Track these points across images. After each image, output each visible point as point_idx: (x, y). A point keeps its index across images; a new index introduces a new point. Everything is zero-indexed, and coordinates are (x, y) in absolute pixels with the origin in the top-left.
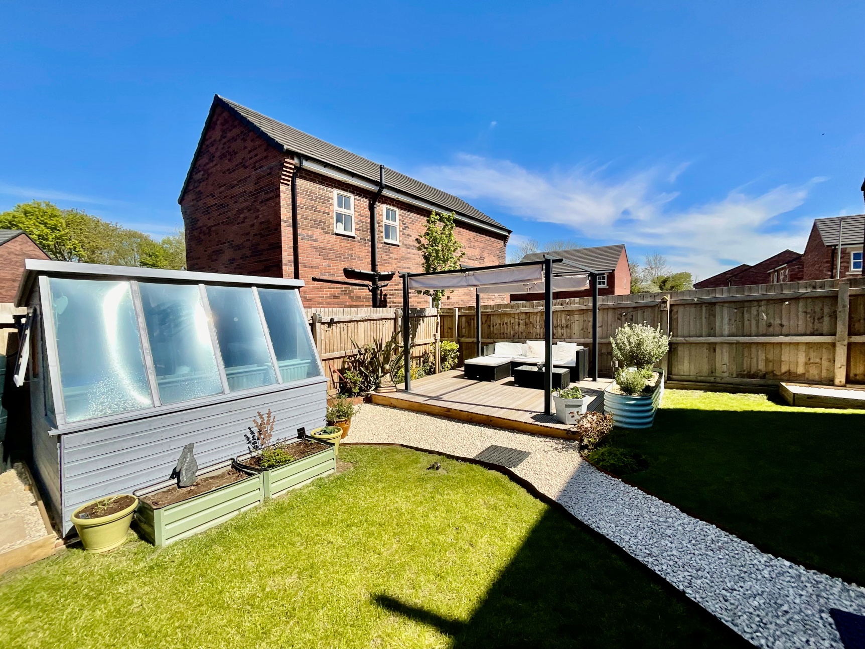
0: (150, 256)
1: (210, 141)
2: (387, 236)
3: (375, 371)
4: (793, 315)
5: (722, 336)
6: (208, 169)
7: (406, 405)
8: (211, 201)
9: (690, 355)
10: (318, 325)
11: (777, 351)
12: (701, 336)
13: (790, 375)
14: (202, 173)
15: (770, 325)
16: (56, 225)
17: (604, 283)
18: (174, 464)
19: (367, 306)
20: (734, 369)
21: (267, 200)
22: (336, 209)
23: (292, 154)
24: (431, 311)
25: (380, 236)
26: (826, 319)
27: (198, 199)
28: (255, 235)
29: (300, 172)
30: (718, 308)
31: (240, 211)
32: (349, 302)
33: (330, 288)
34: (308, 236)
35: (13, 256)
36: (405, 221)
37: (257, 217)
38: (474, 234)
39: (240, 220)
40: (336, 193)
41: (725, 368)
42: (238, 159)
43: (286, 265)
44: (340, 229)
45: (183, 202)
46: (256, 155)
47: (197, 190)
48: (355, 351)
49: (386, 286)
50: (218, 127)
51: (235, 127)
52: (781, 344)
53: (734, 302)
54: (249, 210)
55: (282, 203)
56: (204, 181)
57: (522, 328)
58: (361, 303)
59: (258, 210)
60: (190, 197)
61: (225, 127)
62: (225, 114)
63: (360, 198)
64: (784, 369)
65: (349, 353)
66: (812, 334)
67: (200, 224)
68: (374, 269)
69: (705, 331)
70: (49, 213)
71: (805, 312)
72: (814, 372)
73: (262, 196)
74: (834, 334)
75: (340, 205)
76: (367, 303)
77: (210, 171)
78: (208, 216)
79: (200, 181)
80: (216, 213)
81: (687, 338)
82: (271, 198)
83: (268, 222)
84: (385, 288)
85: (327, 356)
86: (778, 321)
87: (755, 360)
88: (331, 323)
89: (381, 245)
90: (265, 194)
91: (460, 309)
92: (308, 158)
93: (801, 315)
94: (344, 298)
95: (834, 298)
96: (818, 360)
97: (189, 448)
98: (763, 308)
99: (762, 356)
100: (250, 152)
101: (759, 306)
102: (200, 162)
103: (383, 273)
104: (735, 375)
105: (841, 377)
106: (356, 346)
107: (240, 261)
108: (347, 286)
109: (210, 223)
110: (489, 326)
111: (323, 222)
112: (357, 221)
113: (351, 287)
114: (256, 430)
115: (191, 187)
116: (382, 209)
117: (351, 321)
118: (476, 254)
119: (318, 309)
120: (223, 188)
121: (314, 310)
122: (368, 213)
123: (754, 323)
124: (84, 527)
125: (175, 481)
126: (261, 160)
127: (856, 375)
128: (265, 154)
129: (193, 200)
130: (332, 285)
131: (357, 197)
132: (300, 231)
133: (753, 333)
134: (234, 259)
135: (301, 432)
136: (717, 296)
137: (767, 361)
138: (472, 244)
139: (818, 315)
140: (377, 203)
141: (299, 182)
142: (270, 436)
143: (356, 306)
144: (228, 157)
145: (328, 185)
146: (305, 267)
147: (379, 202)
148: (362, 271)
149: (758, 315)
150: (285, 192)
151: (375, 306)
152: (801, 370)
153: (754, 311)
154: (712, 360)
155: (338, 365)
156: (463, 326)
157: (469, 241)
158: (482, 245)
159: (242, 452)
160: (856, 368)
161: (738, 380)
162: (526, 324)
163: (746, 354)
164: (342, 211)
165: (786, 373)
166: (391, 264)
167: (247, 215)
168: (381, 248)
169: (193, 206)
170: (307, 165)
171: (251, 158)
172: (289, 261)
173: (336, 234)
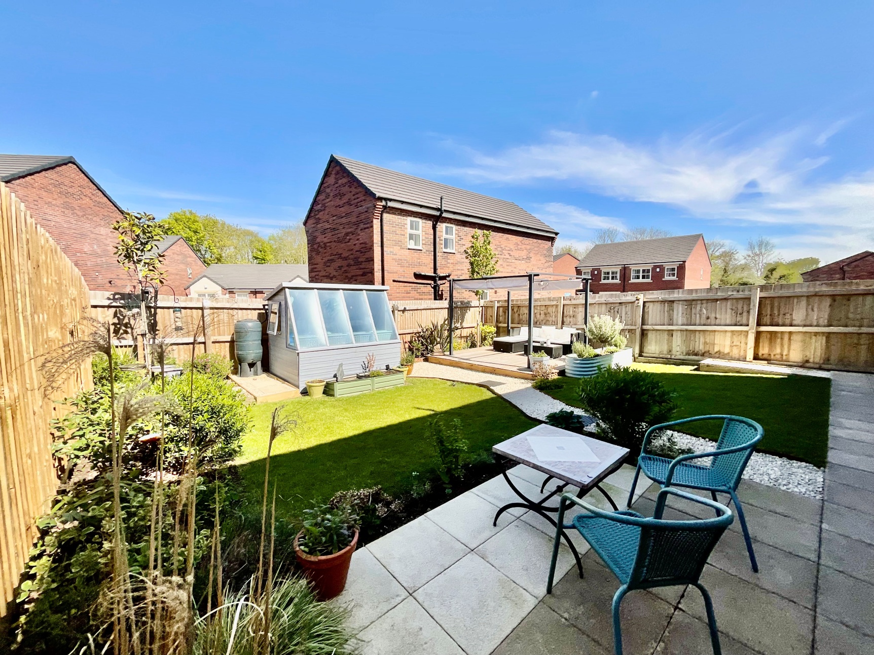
0: (261, 251)
1: (327, 184)
2: (446, 247)
3: (432, 343)
4: (723, 310)
5: (677, 325)
6: (326, 203)
7: (448, 362)
8: (327, 226)
9: (656, 338)
10: (396, 312)
11: (712, 337)
12: (664, 325)
13: (720, 354)
14: (320, 205)
15: (708, 318)
16: (197, 229)
17: (673, 275)
18: (336, 372)
19: (429, 299)
20: (684, 349)
21: (365, 229)
22: (409, 231)
23: (381, 199)
24: (475, 303)
25: (440, 248)
26: (745, 314)
27: (317, 223)
28: (356, 251)
29: (386, 209)
30: (675, 305)
31: (347, 234)
32: (417, 296)
33: (404, 286)
34: (391, 252)
35: (176, 256)
36: (460, 234)
37: (358, 240)
38: (520, 238)
39: (347, 241)
40: (409, 219)
41: (678, 349)
42: (345, 199)
43: (377, 272)
44: (412, 245)
45: (307, 224)
46: (358, 198)
47: (317, 217)
48: (420, 330)
49: (444, 284)
50: (333, 176)
51: (344, 177)
52: (715, 331)
53: (686, 301)
54: (353, 234)
55: (375, 231)
56: (321, 211)
57: (543, 316)
58: (426, 297)
59: (359, 235)
60: (311, 221)
61: (338, 176)
62: (338, 168)
63: (426, 221)
64: (716, 350)
65: (415, 331)
66: (736, 325)
67: (318, 240)
68: (435, 272)
69: (666, 321)
70: (193, 219)
71: (732, 309)
72: (735, 353)
73: (362, 226)
74: (748, 325)
75: (412, 228)
76: (430, 297)
77: (326, 205)
78: (324, 236)
79: (319, 211)
80: (330, 234)
81: (654, 327)
82: (368, 228)
83: (365, 243)
84: (444, 285)
85: (402, 332)
86: (713, 315)
87: (697, 343)
88: (404, 310)
89: (440, 254)
90: (364, 224)
91: (498, 302)
92: (391, 200)
93: (729, 311)
94: (413, 294)
95: (748, 299)
96: (738, 344)
97: (341, 365)
98: (704, 305)
99: (702, 340)
100: (354, 195)
101: (702, 304)
102: (318, 198)
103: (442, 275)
104: (684, 354)
105: (750, 355)
106: (420, 326)
107: (346, 268)
108: (416, 285)
109: (326, 240)
110: (519, 315)
111: (401, 241)
112: (424, 238)
113: (418, 285)
114: (366, 363)
115: (312, 215)
116: (442, 227)
117: (417, 310)
118: (522, 255)
119: (396, 301)
120: (334, 218)
121: (394, 302)
122: (432, 231)
123: (698, 315)
124: (310, 386)
125: (335, 379)
126: (361, 201)
127: (763, 355)
128: (363, 198)
129: (314, 224)
130: (406, 284)
131: (424, 221)
132: (385, 249)
133: (698, 322)
134: (342, 267)
135: (387, 367)
136: (675, 296)
137: (705, 343)
138: (519, 247)
139: (740, 311)
140: (439, 223)
141: (385, 215)
142: (373, 366)
143: (422, 299)
144: (339, 197)
145: (404, 215)
146: (388, 273)
147: (440, 222)
148: (427, 274)
149: (701, 310)
150: (376, 223)
151: (435, 299)
152: (727, 350)
153: (698, 308)
154: (670, 342)
155: (408, 338)
156: (501, 315)
157: (517, 244)
158: (528, 247)
159: (360, 372)
160: (763, 350)
161: (687, 357)
162: (545, 314)
163: (692, 338)
164: (414, 232)
165: (717, 352)
166: (448, 267)
167: (351, 237)
168: (441, 256)
169: (314, 227)
170: (390, 204)
171: (354, 199)
172: (379, 270)
173: (409, 249)
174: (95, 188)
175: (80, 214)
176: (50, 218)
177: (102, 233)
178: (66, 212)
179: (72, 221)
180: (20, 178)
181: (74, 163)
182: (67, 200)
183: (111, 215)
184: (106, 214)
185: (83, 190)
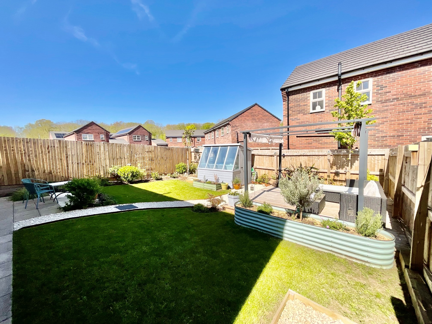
22: (312, 101)
23: (284, 89)
32: (319, 146)
33: (306, 140)
34: (295, 119)
36: (382, 83)
63: (330, 88)
75: (315, 98)
76: (333, 146)
88: (284, 156)
92: (291, 87)
108: (317, 138)
111: (303, 110)
112: (327, 102)
113: (320, 138)
117: (294, 156)
122: (337, 94)
131: (327, 88)
132: (291, 118)
141: (291, 97)
145: (307, 92)
147: (342, 83)
164: (317, 100)
173: (311, 113)
174: (264, 110)
175: (257, 120)
176: (247, 124)
177: (265, 125)
178: (253, 121)
179: (255, 124)
180: (240, 115)
181: (257, 105)
182: (254, 117)
183: (270, 118)
184: (267, 118)
185: (259, 112)
